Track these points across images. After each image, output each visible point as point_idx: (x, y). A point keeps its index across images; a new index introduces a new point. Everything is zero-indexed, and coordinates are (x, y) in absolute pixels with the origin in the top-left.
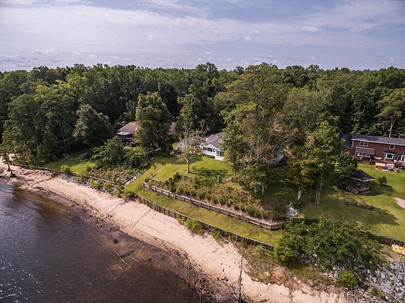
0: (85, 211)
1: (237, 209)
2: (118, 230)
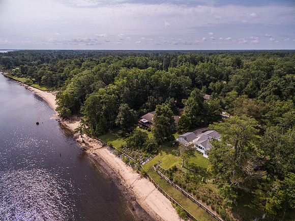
0: (118, 179)
1: (213, 209)
2: (135, 200)
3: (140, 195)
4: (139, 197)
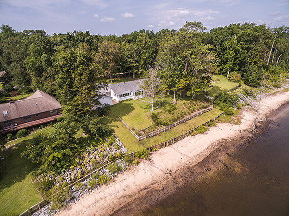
3: (183, 162)
4: (187, 163)
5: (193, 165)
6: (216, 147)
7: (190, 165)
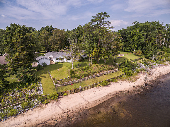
3: (82, 105)
4: (85, 106)
5: (89, 108)
6: (112, 96)
7: (87, 107)
